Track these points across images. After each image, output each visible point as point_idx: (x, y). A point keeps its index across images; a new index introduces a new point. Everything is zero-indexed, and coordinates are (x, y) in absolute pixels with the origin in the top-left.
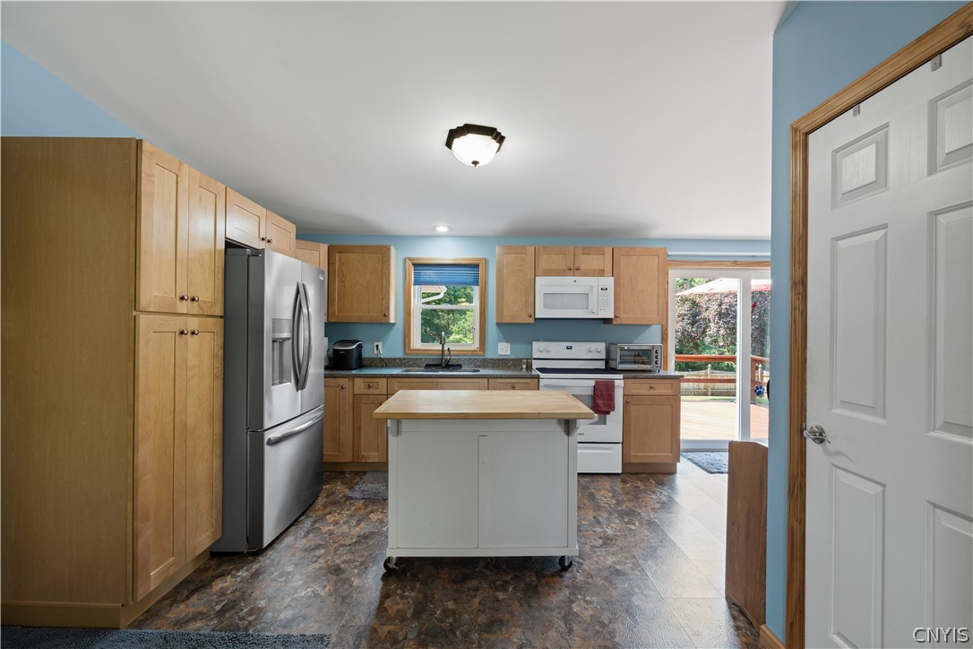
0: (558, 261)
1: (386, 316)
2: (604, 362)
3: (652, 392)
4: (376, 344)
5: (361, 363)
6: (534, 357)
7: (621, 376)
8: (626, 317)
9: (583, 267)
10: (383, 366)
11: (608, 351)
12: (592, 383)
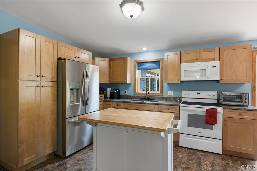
0: (192, 56)
1: (126, 81)
2: (217, 100)
3: (240, 117)
4: (125, 91)
5: (119, 97)
6: (182, 97)
7: (222, 108)
8: (226, 79)
9: (204, 58)
10: (127, 98)
11: (219, 95)
12: (205, 110)
